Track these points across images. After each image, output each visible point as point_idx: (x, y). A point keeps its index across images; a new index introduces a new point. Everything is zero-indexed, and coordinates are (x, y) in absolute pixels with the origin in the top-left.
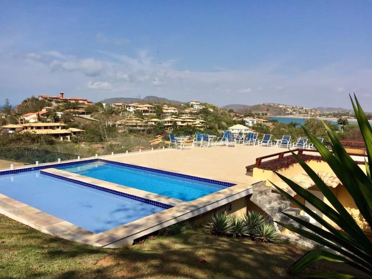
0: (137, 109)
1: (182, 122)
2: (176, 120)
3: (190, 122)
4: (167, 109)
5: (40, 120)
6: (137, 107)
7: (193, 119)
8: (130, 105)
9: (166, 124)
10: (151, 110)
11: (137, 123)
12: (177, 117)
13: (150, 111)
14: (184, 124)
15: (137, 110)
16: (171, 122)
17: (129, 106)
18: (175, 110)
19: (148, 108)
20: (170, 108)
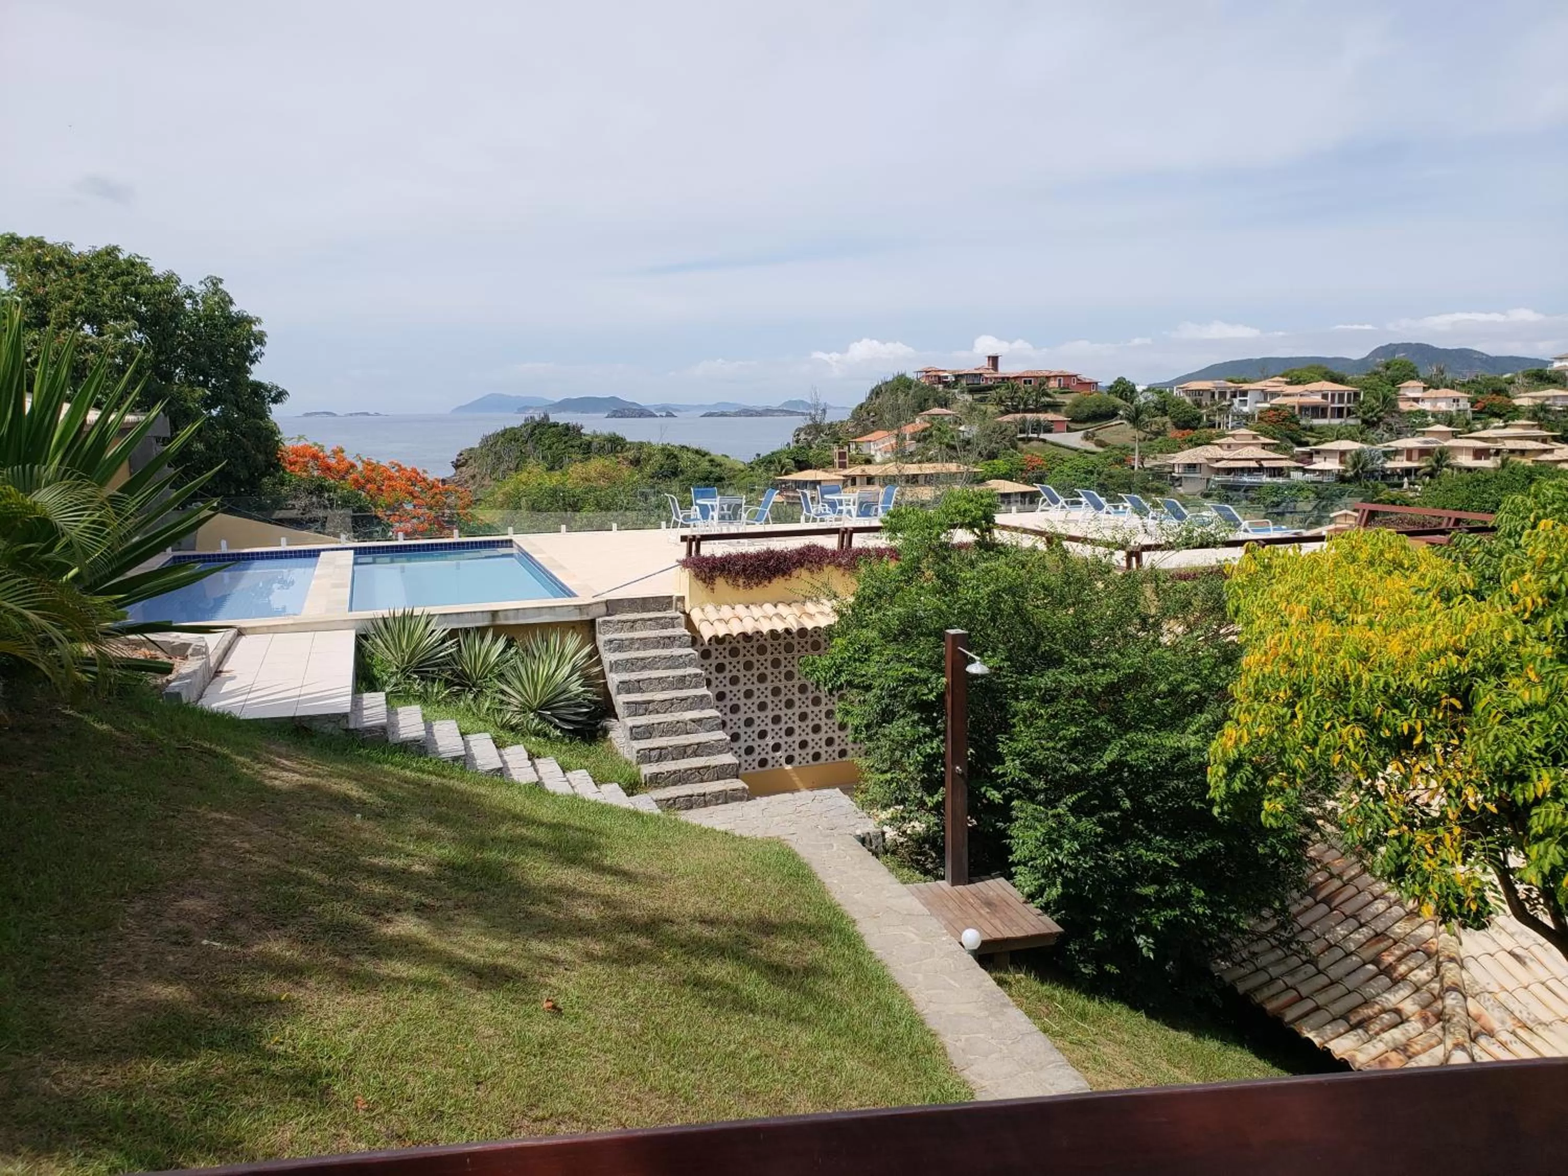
0: (1277, 401)
1: (1479, 454)
2: (1453, 442)
3: (1523, 452)
4: (1416, 400)
5: (901, 455)
6: (1275, 395)
7: (1544, 440)
8: (1246, 386)
9: (1390, 465)
10: (1337, 405)
11: (1258, 460)
12: (1460, 433)
13: (1333, 409)
14: (1488, 463)
15: (1274, 409)
16: (1423, 452)
17: (1244, 393)
18: (1456, 400)
19: (1325, 396)
20: (1432, 393)
